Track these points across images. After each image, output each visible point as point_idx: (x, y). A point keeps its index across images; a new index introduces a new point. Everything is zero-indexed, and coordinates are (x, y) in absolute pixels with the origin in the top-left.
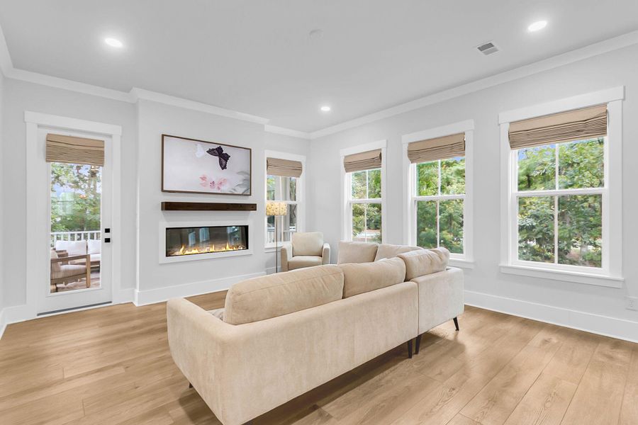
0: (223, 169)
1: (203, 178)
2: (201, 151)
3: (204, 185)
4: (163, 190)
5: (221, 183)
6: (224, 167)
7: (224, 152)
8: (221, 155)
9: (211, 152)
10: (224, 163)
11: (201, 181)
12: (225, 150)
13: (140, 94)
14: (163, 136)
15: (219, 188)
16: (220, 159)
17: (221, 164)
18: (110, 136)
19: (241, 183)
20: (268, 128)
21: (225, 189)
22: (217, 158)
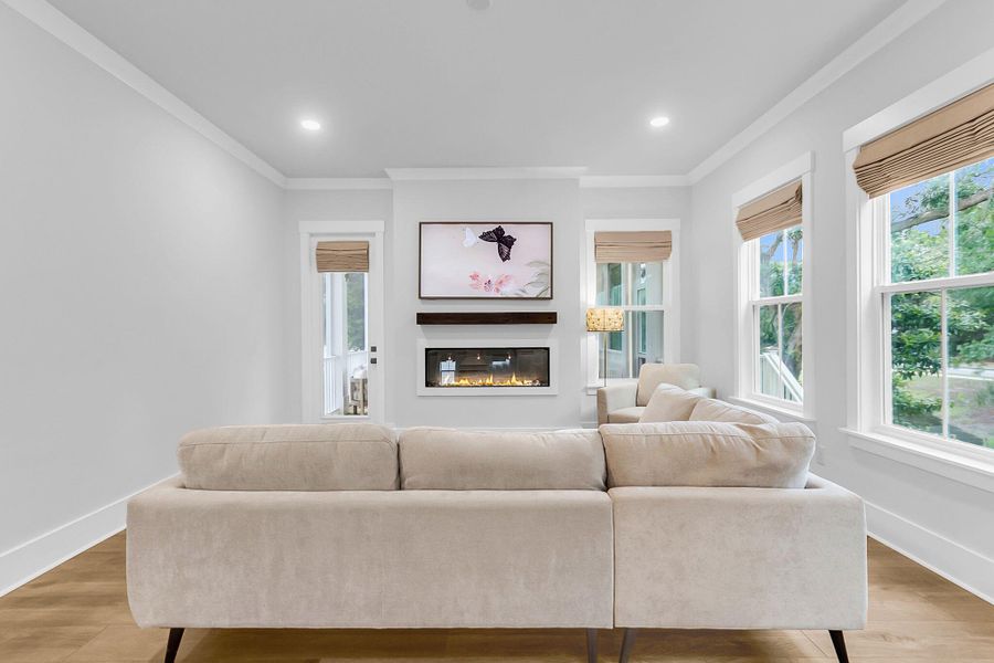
0: (504, 260)
1: (474, 277)
2: (471, 236)
3: (475, 287)
4: (420, 297)
5: (501, 282)
6: (505, 257)
7: (506, 235)
8: (501, 240)
9: (486, 237)
10: (506, 250)
11: (470, 281)
12: (508, 231)
13: (396, 175)
14: (420, 224)
15: (498, 290)
16: (499, 246)
17: (501, 254)
18: (373, 234)
19: (535, 279)
20: (587, 181)
21: (508, 291)
22: (496, 244)
